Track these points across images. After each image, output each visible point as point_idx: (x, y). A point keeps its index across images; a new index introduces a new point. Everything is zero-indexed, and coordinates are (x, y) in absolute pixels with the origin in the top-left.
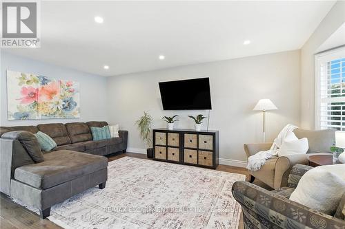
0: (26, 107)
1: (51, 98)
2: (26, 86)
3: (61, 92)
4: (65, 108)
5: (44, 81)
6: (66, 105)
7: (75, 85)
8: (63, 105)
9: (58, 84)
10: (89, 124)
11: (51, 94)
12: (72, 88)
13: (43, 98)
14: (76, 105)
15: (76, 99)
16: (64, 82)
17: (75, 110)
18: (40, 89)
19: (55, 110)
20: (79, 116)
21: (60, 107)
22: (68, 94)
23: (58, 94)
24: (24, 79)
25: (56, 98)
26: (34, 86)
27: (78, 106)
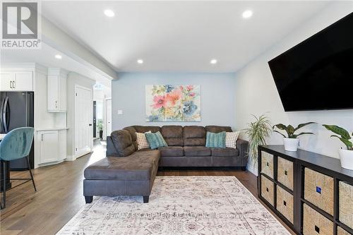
0: (156, 112)
1: (174, 103)
2: (156, 94)
3: (182, 96)
4: (186, 112)
5: (169, 89)
6: (187, 108)
7: (196, 89)
8: (184, 109)
9: (179, 90)
10: (207, 129)
11: (175, 99)
12: (192, 91)
13: (168, 104)
14: (196, 108)
15: (197, 102)
16: (185, 88)
17: (196, 113)
18: (166, 96)
19: (177, 113)
20: (199, 119)
21: (182, 111)
22: (189, 99)
23: (180, 99)
24: (155, 89)
25: (179, 103)
26: (162, 94)
27: (199, 109)
